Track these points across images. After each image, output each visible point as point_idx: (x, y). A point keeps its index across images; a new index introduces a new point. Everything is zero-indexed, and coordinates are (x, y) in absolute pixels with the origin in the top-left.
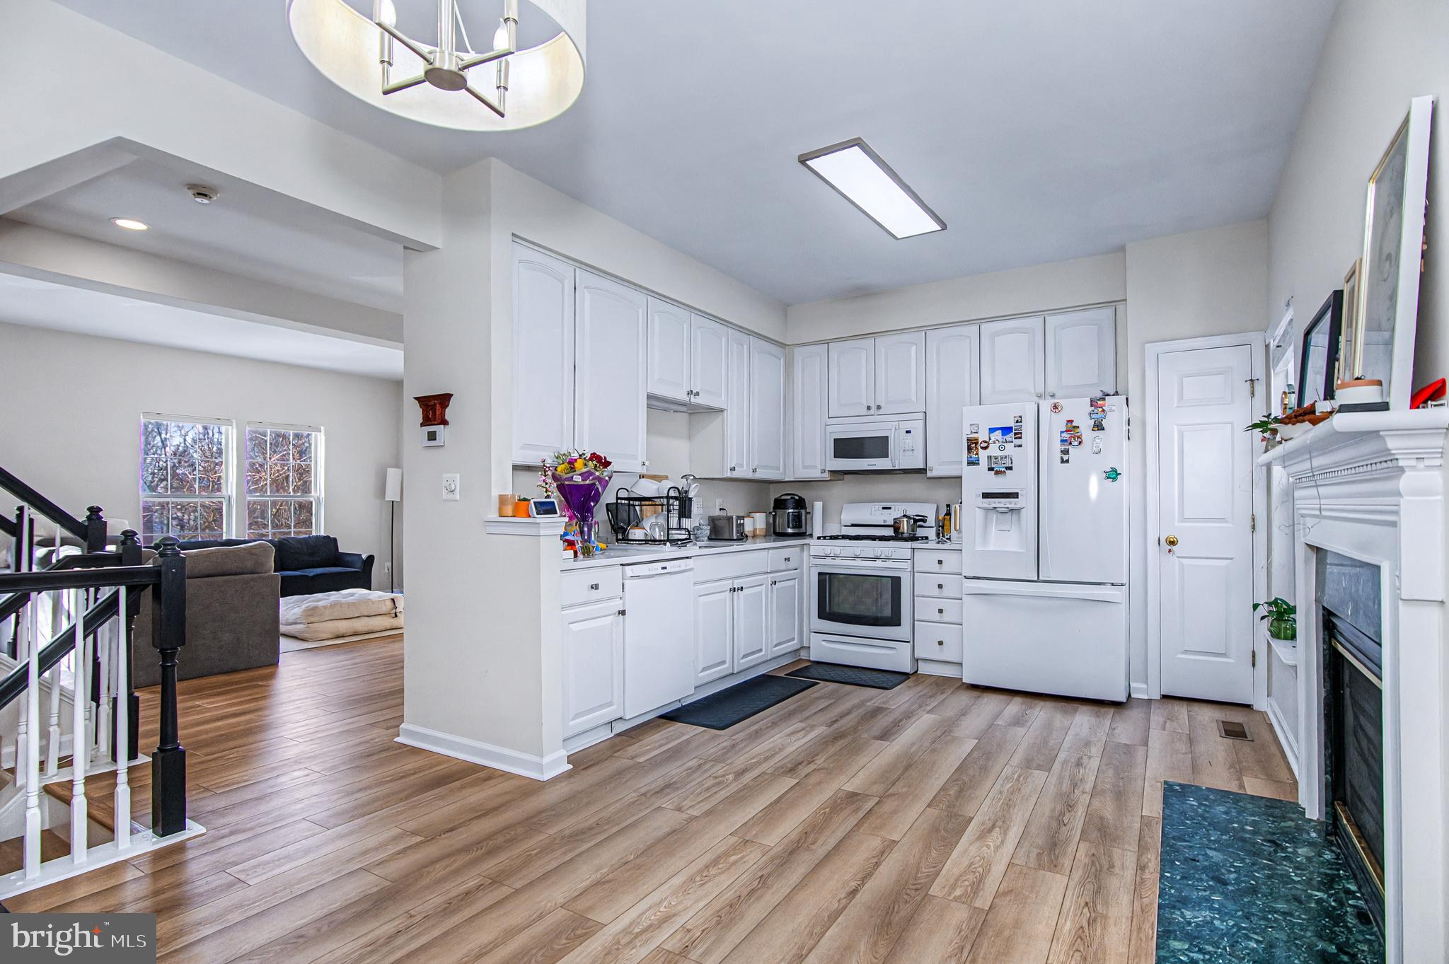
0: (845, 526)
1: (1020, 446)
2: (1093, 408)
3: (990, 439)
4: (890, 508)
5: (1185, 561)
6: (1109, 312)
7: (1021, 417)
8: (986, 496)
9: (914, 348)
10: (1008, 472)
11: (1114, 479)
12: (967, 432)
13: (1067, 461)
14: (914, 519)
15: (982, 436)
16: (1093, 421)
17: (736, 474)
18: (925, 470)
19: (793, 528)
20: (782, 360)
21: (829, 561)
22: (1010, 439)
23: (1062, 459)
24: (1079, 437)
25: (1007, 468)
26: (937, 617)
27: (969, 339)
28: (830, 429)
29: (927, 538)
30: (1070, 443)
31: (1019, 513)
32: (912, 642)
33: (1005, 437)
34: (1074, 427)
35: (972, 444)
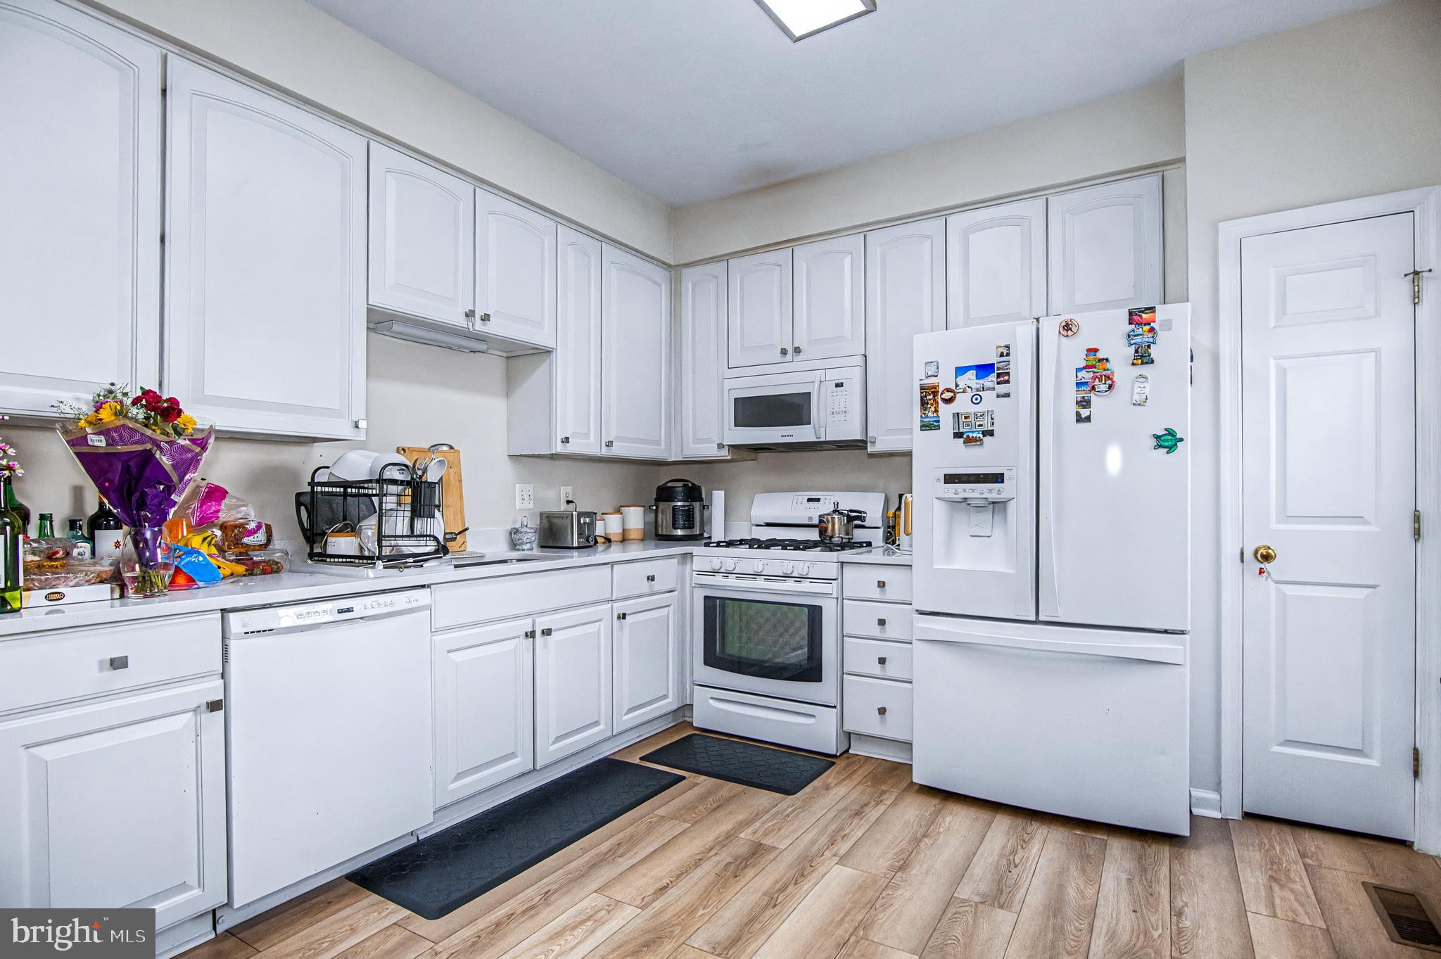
0: (757, 525)
1: (1008, 395)
2: (1133, 326)
3: (957, 385)
4: (818, 500)
5: (1290, 590)
6: (1153, 181)
7: (1008, 347)
8: (950, 479)
9: (848, 260)
10: (987, 439)
11: (1170, 449)
12: (919, 376)
13: (1088, 419)
14: (848, 516)
15: (945, 380)
16: (1133, 348)
17: (570, 449)
18: (865, 442)
19: (684, 528)
20: (663, 285)
21: (718, 580)
22: (990, 384)
23: (1078, 414)
24: (1108, 378)
25: (985, 433)
26: (877, 669)
27: (929, 241)
28: (728, 384)
29: (869, 544)
30: (1093, 388)
31: (1005, 510)
32: (838, 707)
33: (981, 381)
34: (1100, 361)
35: (929, 396)
